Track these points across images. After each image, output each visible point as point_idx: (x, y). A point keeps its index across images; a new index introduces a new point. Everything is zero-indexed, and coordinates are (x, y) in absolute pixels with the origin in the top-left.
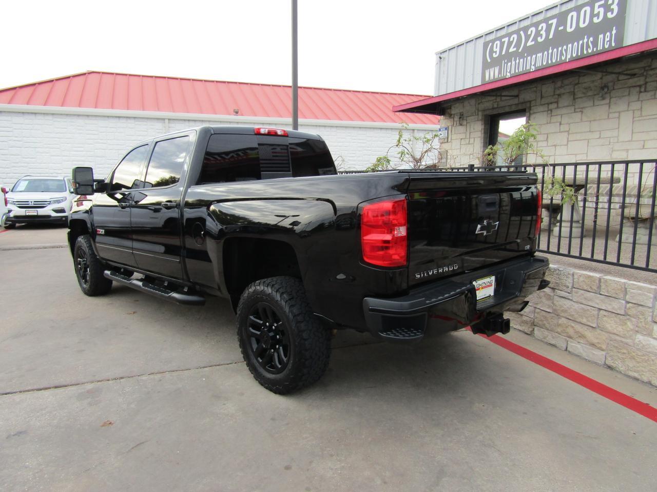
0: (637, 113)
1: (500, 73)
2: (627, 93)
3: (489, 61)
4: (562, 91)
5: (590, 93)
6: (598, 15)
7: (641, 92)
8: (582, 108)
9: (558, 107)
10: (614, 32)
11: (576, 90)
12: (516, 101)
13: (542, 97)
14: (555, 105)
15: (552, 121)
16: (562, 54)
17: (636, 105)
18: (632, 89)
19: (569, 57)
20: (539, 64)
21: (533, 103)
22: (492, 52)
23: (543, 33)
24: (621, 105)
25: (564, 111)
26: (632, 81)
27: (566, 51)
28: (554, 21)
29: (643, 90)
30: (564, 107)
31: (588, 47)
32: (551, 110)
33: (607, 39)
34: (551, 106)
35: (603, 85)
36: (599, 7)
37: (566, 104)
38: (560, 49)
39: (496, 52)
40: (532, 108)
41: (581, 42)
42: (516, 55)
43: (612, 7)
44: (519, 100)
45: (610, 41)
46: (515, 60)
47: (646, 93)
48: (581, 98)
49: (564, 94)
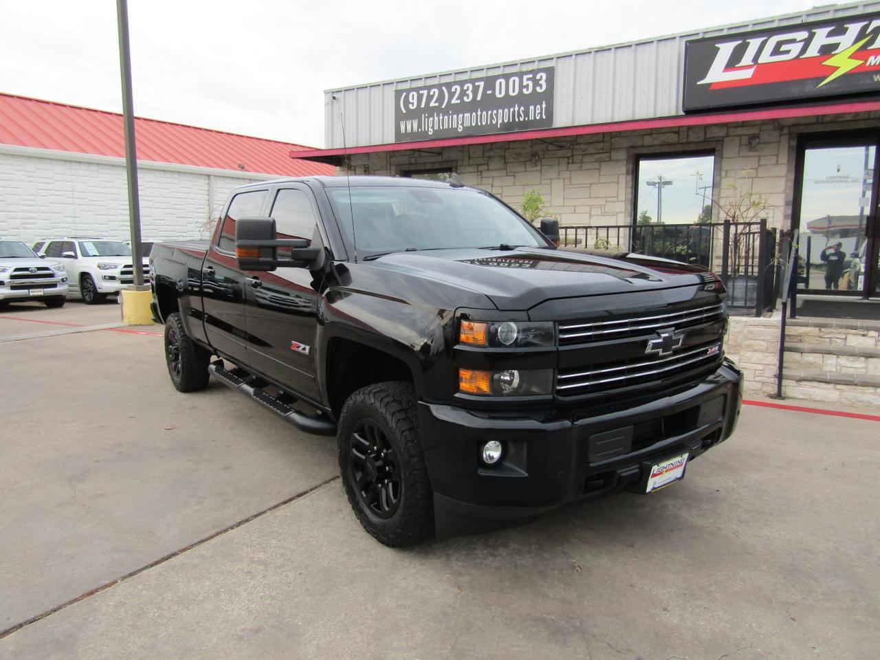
0: (567, 182)
1: (419, 126)
2: (557, 163)
3: (404, 112)
4: (492, 153)
5: (521, 159)
6: (527, 87)
7: (569, 163)
8: (515, 172)
9: (488, 170)
10: (544, 106)
11: (507, 154)
12: (439, 159)
13: (469, 158)
14: (486, 167)
15: (483, 182)
16: (492, 118)
17: (566, 174)
18: (561, 159)
19: (500, 122)
20: (467, 124)
21: (460, 163)
22: (407, 102)
23: (469, 92)
24: (552, 173)
25: (495, 173)
26: (560, 153)
27: (497, 115)
28: (482, 84)
29: (570, 161)
30: (496, 169)
31: (519, 115)
32: (481, 172)
33: (538, 111)
34: (481, 168)
35: (534, 153)
36: (528, 79)
37: (497, 168)
38: (490, 112)
39: (413, 104)
40: (459, 168)
41: (512, 110)
42: (438, 110)
43: (540, 82)
44: (442, 158)
45: (541, 113)
46: (438, 116)
47: (574, 165)
48: (511, 162)
49: (493, 157)
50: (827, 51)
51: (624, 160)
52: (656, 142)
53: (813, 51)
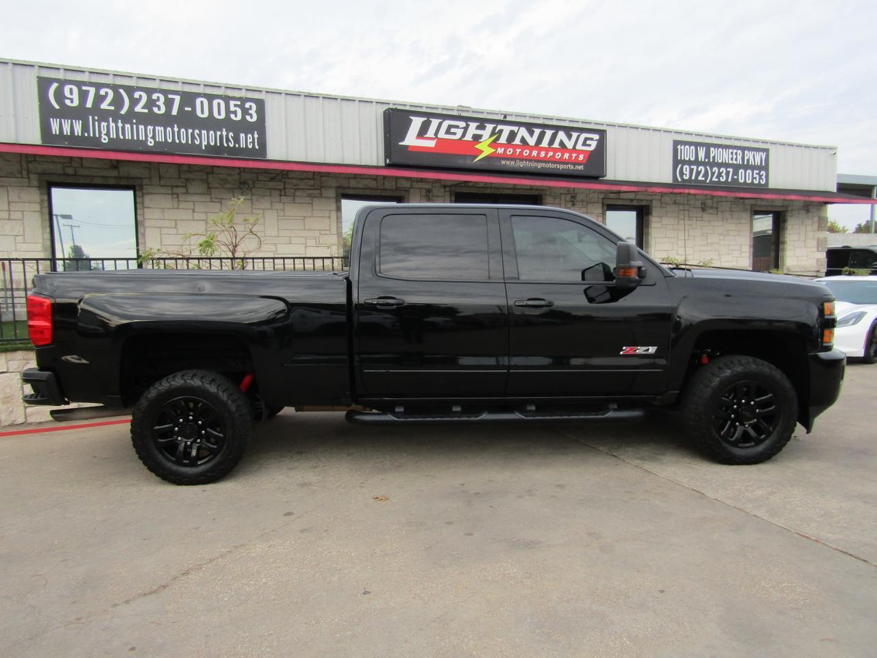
0: (281, 213)
1: (85, 128)
2: (269, 194)
3: (57, 107)
4: (191, 176)
5: (228, 186)
6: (235, 113)
7: (281, 195)
8: (221, 199)
9: (187, 193)
10: (256, 136)
11: (210, 180)
12: (114, 173)
13: (160, 177)
14: (184, 190)
15: (181, 206)
16: (193, 137)
17: (279, 206)
18: (273, 191)
19: (205, 143)
20: (160, 138)
21: (146, 182)
22: (60, 95)
23: (161, 104)
24: (265, 203)
25: (196, 198)
26: (271, 184)
27: (200, 135)
28: (177, 99)
29: (283, 194)
30: (197, 194)
31: (228, 140)
32: (178, 195)
33: (250, 140)
34: (176, 190)
35: (242, 181)
36: (235, 106)
37: (198, 192)
38: (190, 131)
39: (72, 100)
40: (144, 187)
41: (219, 133)
42: (115, 115)
43: (250, 112)
44: (119, 172)
45: (253, 142)
46: (116, 122)
47: (285, 197)
48: (216, 188)
49: (193, 180)
50: (477, 138)
51: (333, 198)
52: (360, 185)
53: (468, 137)
